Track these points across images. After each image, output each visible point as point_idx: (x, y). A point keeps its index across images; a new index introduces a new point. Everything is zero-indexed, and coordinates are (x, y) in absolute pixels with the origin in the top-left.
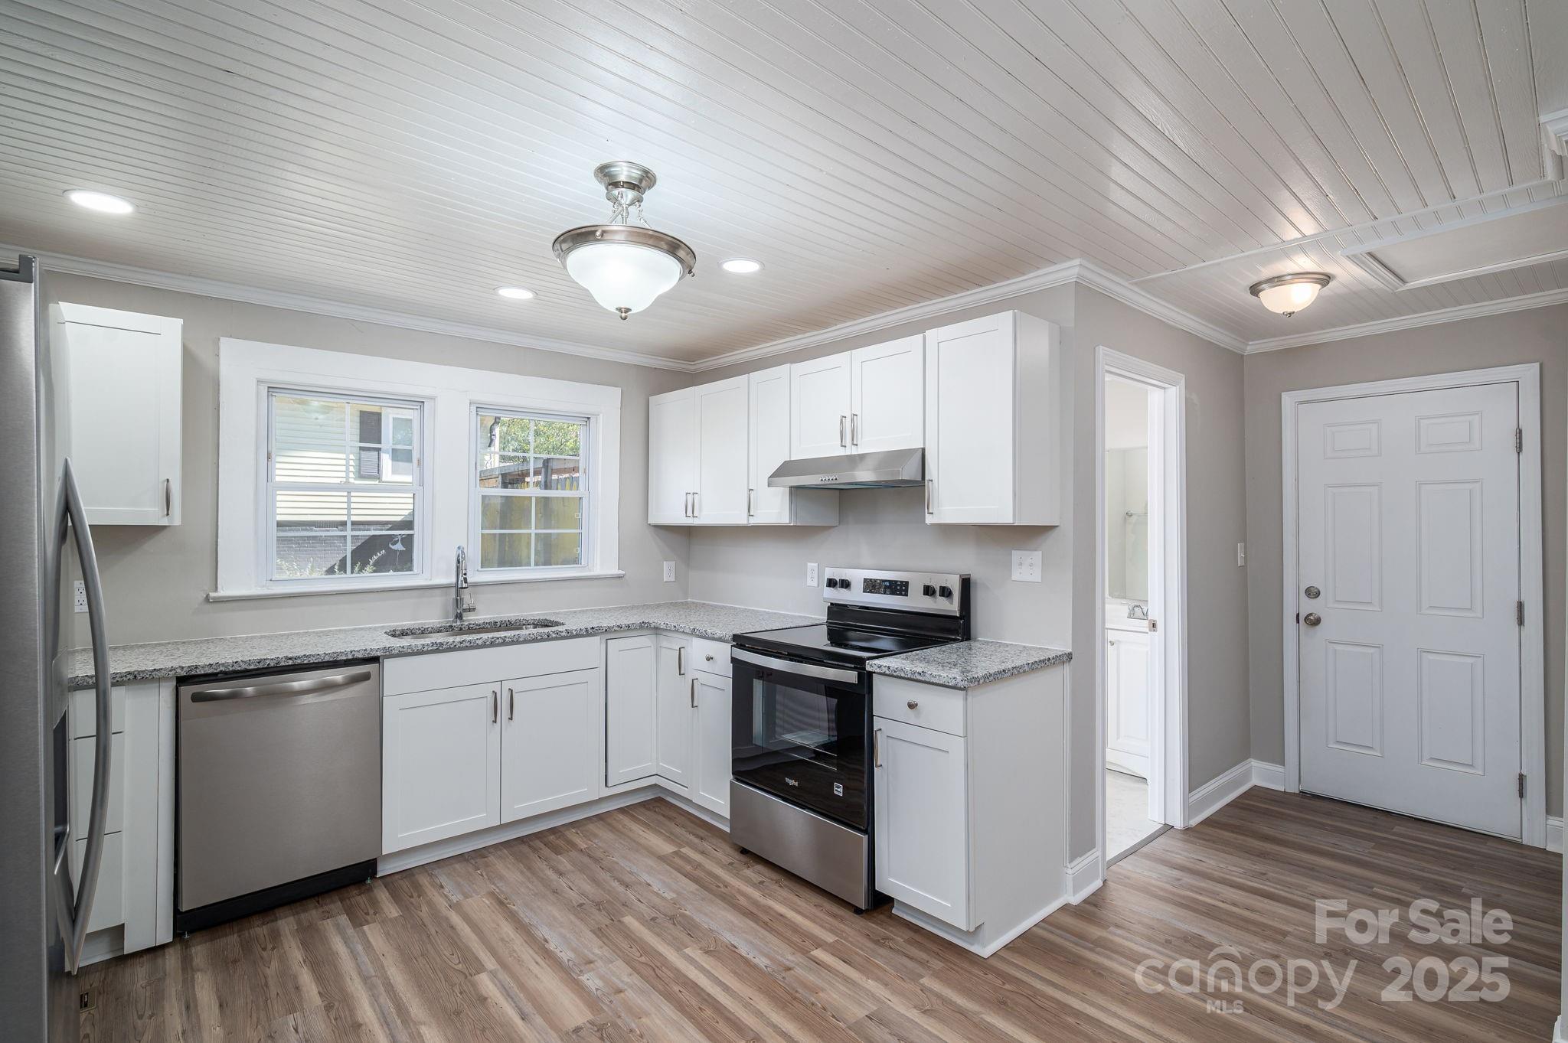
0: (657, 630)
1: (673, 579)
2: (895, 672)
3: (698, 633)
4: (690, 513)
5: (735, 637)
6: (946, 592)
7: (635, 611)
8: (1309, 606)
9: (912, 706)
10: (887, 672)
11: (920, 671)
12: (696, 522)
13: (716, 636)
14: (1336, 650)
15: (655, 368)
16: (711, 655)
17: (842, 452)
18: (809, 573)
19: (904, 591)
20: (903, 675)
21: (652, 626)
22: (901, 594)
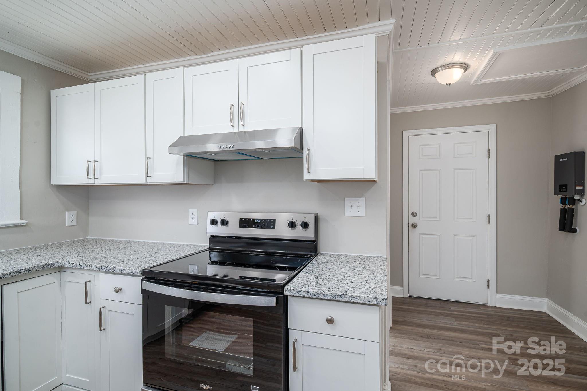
0: (61, 269)
1: (74, 223)
2: (314, 295)
3: (105, 270)
4: (91, 175)
5: (144, 272)
6: (305, 225)
7: (38, 252)
8: (413, 220)
9: (330, 321)
10: (306, 296)
11: (341, 294)
12: (97, 182)
13: (124, 272)
14: (423, 237)
15: (56, 71)
16: (119, 286)
17: (231, 130)
18: (190, 216)
19: (272, 225)
20: (322, 297)
21: (56, 266)
22: (269, 228)
